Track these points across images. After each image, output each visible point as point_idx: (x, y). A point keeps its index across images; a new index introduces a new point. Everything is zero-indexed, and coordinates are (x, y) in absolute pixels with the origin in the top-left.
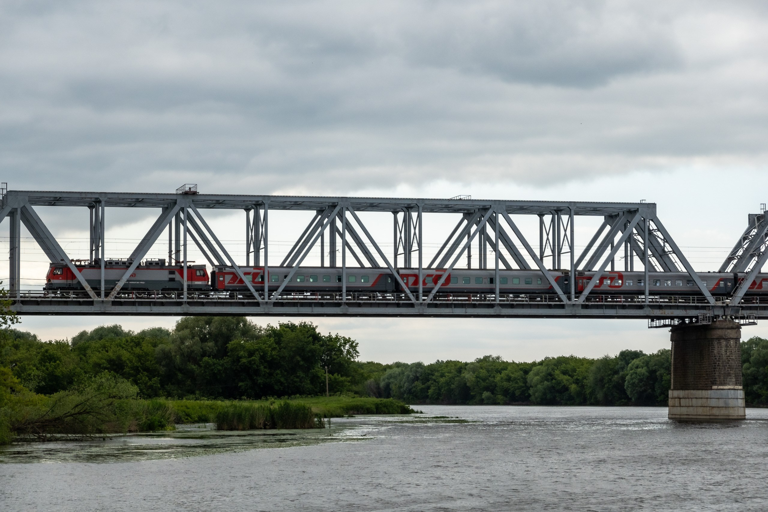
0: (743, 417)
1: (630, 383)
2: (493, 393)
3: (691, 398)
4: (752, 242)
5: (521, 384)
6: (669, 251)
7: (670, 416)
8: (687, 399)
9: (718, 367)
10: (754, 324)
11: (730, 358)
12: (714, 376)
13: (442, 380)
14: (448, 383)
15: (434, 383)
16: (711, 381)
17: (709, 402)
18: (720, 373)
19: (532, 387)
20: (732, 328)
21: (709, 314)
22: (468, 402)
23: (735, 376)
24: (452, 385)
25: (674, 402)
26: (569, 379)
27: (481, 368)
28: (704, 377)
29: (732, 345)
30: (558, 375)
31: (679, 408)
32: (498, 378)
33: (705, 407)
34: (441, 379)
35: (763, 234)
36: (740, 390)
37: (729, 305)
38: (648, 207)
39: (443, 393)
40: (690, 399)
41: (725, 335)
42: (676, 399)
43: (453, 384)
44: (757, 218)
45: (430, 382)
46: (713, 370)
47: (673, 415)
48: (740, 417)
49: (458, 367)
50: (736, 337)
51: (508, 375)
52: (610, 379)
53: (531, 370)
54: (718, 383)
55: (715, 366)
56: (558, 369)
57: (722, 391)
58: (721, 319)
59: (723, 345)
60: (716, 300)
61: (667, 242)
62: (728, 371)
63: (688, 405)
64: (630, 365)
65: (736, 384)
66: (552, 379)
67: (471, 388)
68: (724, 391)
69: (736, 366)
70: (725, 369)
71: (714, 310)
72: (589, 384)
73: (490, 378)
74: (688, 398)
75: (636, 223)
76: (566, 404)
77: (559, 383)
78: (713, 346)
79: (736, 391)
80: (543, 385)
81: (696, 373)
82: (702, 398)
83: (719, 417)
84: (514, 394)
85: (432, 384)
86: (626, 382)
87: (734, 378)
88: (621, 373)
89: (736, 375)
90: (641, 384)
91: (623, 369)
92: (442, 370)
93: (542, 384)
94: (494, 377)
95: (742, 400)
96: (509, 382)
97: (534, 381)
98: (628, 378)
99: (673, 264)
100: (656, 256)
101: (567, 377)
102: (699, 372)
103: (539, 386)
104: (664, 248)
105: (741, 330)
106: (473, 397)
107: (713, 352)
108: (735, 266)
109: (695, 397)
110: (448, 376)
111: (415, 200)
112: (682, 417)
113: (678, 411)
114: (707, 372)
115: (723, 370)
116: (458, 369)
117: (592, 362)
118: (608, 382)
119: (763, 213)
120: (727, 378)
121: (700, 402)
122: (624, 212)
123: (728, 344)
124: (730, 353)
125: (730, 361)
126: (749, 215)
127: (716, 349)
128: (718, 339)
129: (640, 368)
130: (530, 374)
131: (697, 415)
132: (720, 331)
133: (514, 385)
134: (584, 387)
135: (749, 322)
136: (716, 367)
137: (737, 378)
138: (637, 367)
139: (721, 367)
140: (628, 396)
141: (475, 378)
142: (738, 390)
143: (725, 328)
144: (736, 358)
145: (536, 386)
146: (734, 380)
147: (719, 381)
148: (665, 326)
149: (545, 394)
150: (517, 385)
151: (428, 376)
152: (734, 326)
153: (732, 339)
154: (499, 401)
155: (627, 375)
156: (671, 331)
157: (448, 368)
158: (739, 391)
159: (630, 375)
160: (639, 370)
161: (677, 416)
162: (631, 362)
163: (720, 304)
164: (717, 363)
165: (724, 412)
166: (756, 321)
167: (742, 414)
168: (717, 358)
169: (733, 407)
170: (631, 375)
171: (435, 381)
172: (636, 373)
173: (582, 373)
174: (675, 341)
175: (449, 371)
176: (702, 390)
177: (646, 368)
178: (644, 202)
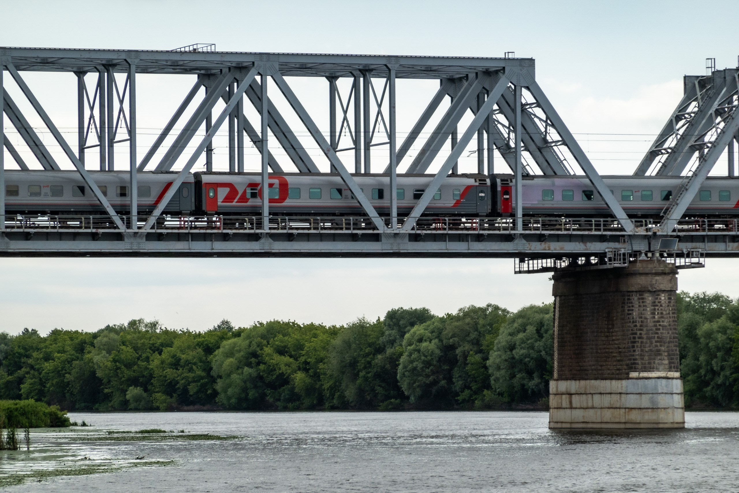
0: (681, 425)
1: (408, 369)
2: (146, 390)
3: (592, 394)
4: (692, 125)
5: (200, 373)
6: (553, 142)
7: (553, 425)
8: (584, 396)
9: (640, 340)
10: (699, 265)
11: (660, 325)
12: (633, 355)
13: (48, 366)
14: (59, 373)
15: (32, 372)
16: (627, 365)
17: (623, 399)
18: (642, 351)
19: (220, 377)
20: (663, 273)
21: (624, 248)
22: (97, 406)
23: (669, 355)
24: (67, 376)
25: (560, 401)
26: (291, 363)
27: (124, 343)
28: (615, 357)
29: (662, 302)
30: (268, 355)
31: (568, 411)
32: (156, 361)
33: (616, 408)
34: (46, 364)
35: (712, 111)
36: (676, 378)
37: (658, 233)
38: (521, 65)
39: (49, 391)
40: (590, 396)
41: (651, 285)
42: (564, 396)
43: (69, 373)
44: (699, 82)
45: (23, 369)
46: (630, 345)
47: (557, 422)
48: (676, 426)
49: (76, 341)
50: (669, 289)
51: (174, 356)
52: (369, 363)
53: (218, 347)
54: (640, 367)
55: (634, 338)
56: (268, 344)
57: (646, 381)
58: (643, 257)
59: (648, 302)
60: (637, 227)
61: (553, 125)
62: (656, 346)
63: (585, 405)
64: (407, 336)
65: (670, 369)
66: (258, 364)
67: (105, 381)
68: (650, 380)
69: (670, 338)
70: (651, 343)
71: (633, 242)
72: (329, 372)
73: (139, 363)
74: (586, 394)
75: (499, 96)
76: (285, 409)
77: (271, 370)
78: (631, 305)
79: (670, 380)
80: (242, 373)
81: (599, 351)
82: (611, 393)
83: (642, 426)
84: (185, 390)
85: (28, 373)
86: (400, 367)
87: (666, 358)
88: (389, 351)
89: (671, 352)
90: (427, 370)
91: (393, 344)
92: (46, 347)
93: (240, 371)
94: (147, 359)
95: (680, 396)
96: (177, 369)
97: (224, 366)
98: (403, 359)
99: (560, 163)
100: (531, 150)
101: (286, 359)
102: (605, 349)
103: (235, 377)
104: (546, 135)
105: (677, 276)
106: (108, 397)
107: (630, 314)
108: (664, 166)
109: (599, 392)
110: (59, 359)
111: (124, 54)
112: (574, 426)
113: (565, 415)
114: (619, 348)
115: (648, 345)
116: (79, 344)
117: (334, 332)
118: (365, 368)
119: (710, 74)
120: (655, 359)
121: (606, 400)
122: (477, 73)
123: (657, 301)
124: (660, 316)
125: (659, 329)
126: (685, 77)
127: (637, 310)
128: (640, 291)
129: (426, 341)
130: (216, 352)
131: (601, 423)
132: (643, 278)
133: (185, 375)
134: (319, 376)
135: (692, 263)
136: (637, 340)
137: (672, 359)
138: (421, 340)
139: (644, 340)
140: (403, 392)
141: (111, 362)
142: (673, 378)
143: (652, 274)
144: (670, 325)
145: (229, 375)
146: (666, 362)
147: (642, 364)
148: (544, 270)
149: (245, 390)
150: (191, 375)
151: (20, 358)
152: (667, 270)
153: (664, 291)
154: (158, 404)
155: (401, 354)
156: (554, 278)
157: (59, 344)
158: (674, 381)
159: (406, 354)
160: (424, 344)
161: (564, 426)
162: (409, 331)
163: (641, 231)
164: (638, 332)
165: (649, 416)
166: (702, 260)
167: (680, 420)
168: (638, 325)
169: (664, 408)
170: (410, 355)
171: (32, 367)
172: (419, 351)
173: (315, 350)
174: (560, 296)
175: (61, 349)
176: (611, 379)
177: (437, 340)
178: (511, 56)
